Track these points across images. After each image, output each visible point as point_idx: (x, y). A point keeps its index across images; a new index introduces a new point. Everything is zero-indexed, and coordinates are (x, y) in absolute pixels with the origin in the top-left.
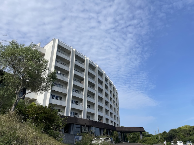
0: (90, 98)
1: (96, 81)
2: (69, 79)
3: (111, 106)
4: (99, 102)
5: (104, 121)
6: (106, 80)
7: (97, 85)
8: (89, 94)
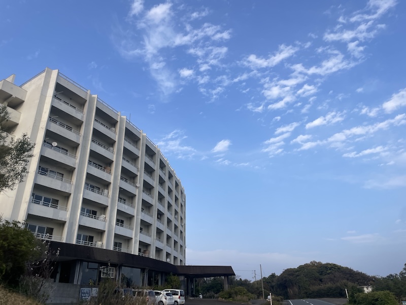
0: (123, 205)
1: (139, 167)
2: (77, 161)
3: (169, 221)
4: (143, 213)
5: (152, 255)
6: (163, 166)
7: (142, 176)
8: (121, 196)
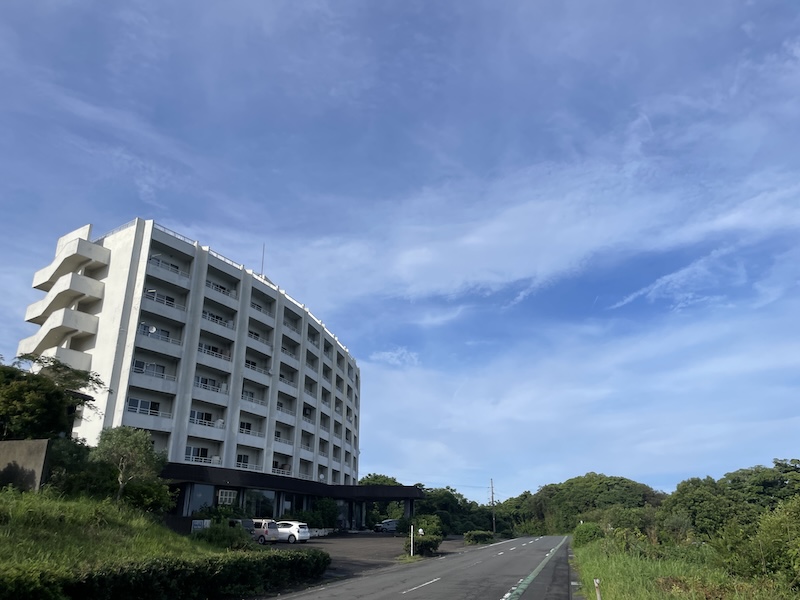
0: (250, 403)
1: (274, 343)
2: (184, 348)
4: (280, 412)
5: (295, 472)
6: (313, 333)
8: (246, 391)
